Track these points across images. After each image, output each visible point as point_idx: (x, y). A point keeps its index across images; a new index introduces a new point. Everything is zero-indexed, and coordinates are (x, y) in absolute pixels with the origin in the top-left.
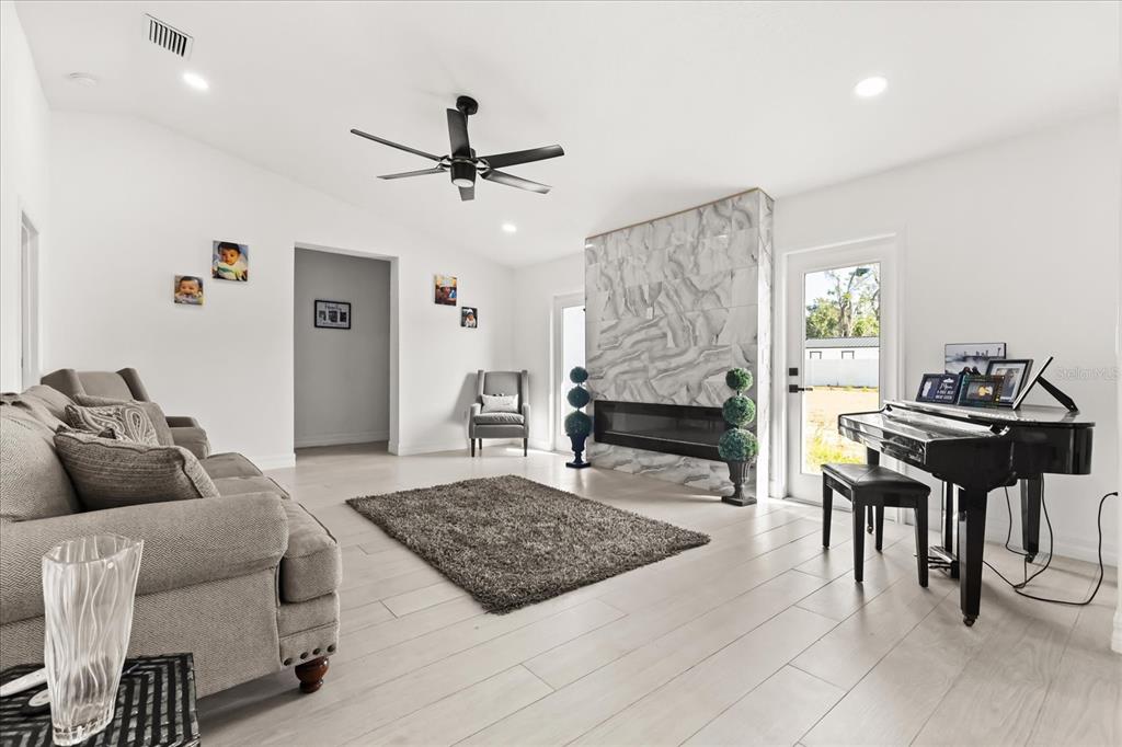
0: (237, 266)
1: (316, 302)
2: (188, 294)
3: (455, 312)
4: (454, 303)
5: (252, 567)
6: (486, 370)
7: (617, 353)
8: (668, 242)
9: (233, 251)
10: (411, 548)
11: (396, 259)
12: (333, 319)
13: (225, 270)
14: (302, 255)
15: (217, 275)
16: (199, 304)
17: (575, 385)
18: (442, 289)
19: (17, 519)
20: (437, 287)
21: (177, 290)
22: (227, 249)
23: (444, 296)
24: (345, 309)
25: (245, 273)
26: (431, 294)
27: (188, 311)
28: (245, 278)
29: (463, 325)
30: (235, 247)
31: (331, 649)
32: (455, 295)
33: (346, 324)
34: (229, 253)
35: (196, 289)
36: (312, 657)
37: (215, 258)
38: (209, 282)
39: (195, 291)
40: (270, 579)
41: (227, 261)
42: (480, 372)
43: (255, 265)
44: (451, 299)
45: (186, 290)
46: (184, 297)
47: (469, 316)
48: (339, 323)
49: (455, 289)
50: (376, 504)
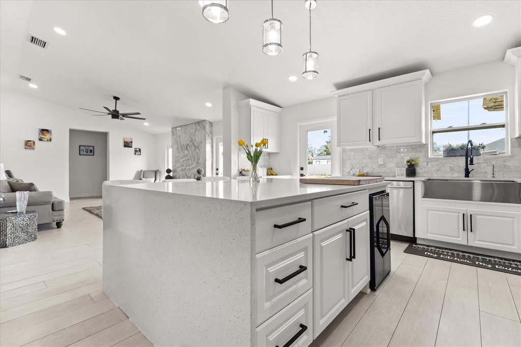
0: (48, 136)
1: (80, 146)
2: (30, 146)
3: (132, 150)
4: (131, 147)
5: (46, 203)
6: (144, 169)
7: (179, 164)
8: (189, 132)
9: (46, 132)
10: (94, 214)
11: (109, 132)
12: (87, 152)
13: (43, 138)
14: (72, 132)
15: (40, 140)
16: (34, 149)
17: (167, 174)
18: (127, 142)
19: (4, 192)
20: (125, 142)
21: (26, 145)
22: (44, 131)
23: (127, 145)
24: (92, 148)
25: (51, 139)
26: (122, 144)
27: (29, 152)
28: (50, 140)
29: (135, 154)
30: (47, 131)
31: (63, 220)
32: (132, 144)
33: (92, 154)
34: (44, 132)
35: (33, 144)
36: (59, 221)
37: (39, 134)
38: (37, 142)
39: (32, 145)
40: (50, 206)
41: (44, 135)
42: (142, 170)
43: (54, 136)
44: (130, 145)
45: (29, 145)
46: (28, 147)
47: (138, 151)
48: (89, 153)
49: (132, 142)
50: (91, 208)
